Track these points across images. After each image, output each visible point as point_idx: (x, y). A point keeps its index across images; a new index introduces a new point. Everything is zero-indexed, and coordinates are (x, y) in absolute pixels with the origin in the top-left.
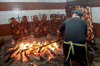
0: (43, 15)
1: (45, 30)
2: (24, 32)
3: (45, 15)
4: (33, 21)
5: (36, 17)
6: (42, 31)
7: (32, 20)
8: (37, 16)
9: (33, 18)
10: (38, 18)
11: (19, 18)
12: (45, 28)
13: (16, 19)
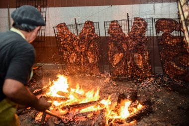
0: (135, 19)
1: (140, 64)
2: (88, 60)
3: (142, 20)
4: (109, 35)
5: (117, 25)
6: (130, 64)
7: (107, 31)
8: (120, 23)
9: (108, 26)
10: (120, 27)
11: (76, 24)
12: (141, 57)
13: (69, 27)
